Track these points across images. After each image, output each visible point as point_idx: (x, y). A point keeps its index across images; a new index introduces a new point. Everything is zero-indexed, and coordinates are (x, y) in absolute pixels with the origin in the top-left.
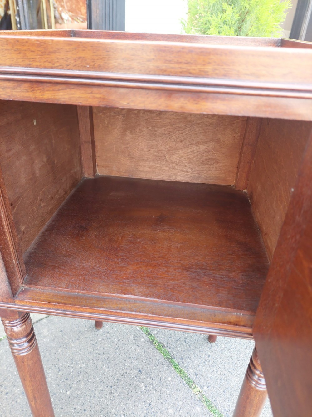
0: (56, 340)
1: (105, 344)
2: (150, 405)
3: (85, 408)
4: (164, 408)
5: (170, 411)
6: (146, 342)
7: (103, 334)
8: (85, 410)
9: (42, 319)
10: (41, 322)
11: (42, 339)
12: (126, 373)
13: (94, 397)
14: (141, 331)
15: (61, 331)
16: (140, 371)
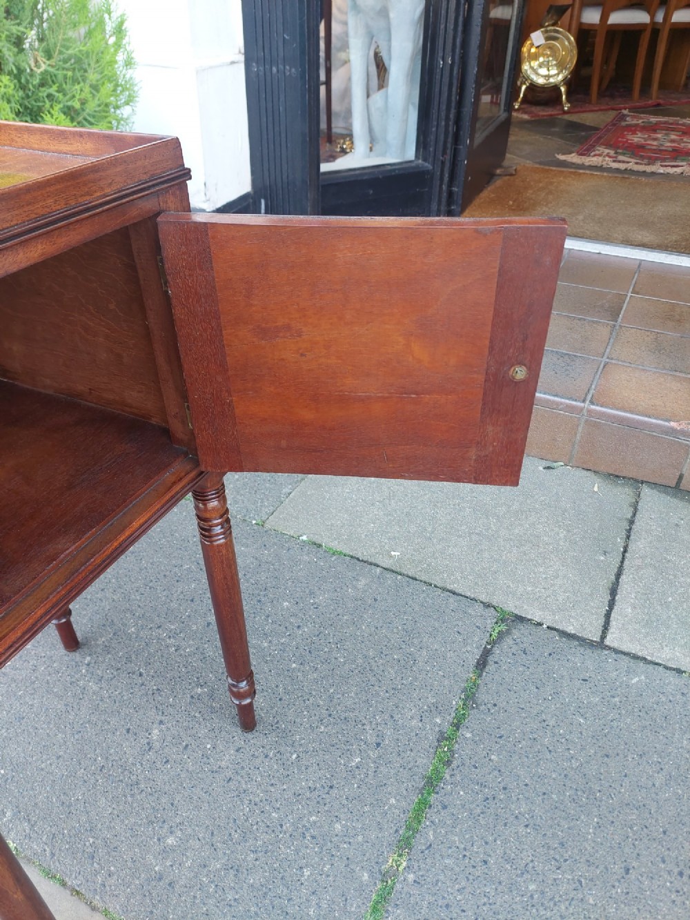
0: (360, 602)
1: (392, 667)
2: (331, 787)
3: (284, 698)
4: (336, 814)
5: (338, 826)
6: (437, 729)
7: (408, 655)
8: (280, 700)
9: (378, 566)
10: (373, 567)
11: (350, 586)
12: (363, 725)
13: (304, 701)
14: (454, 709)
15: (376, 600)
16: (378, 745)
